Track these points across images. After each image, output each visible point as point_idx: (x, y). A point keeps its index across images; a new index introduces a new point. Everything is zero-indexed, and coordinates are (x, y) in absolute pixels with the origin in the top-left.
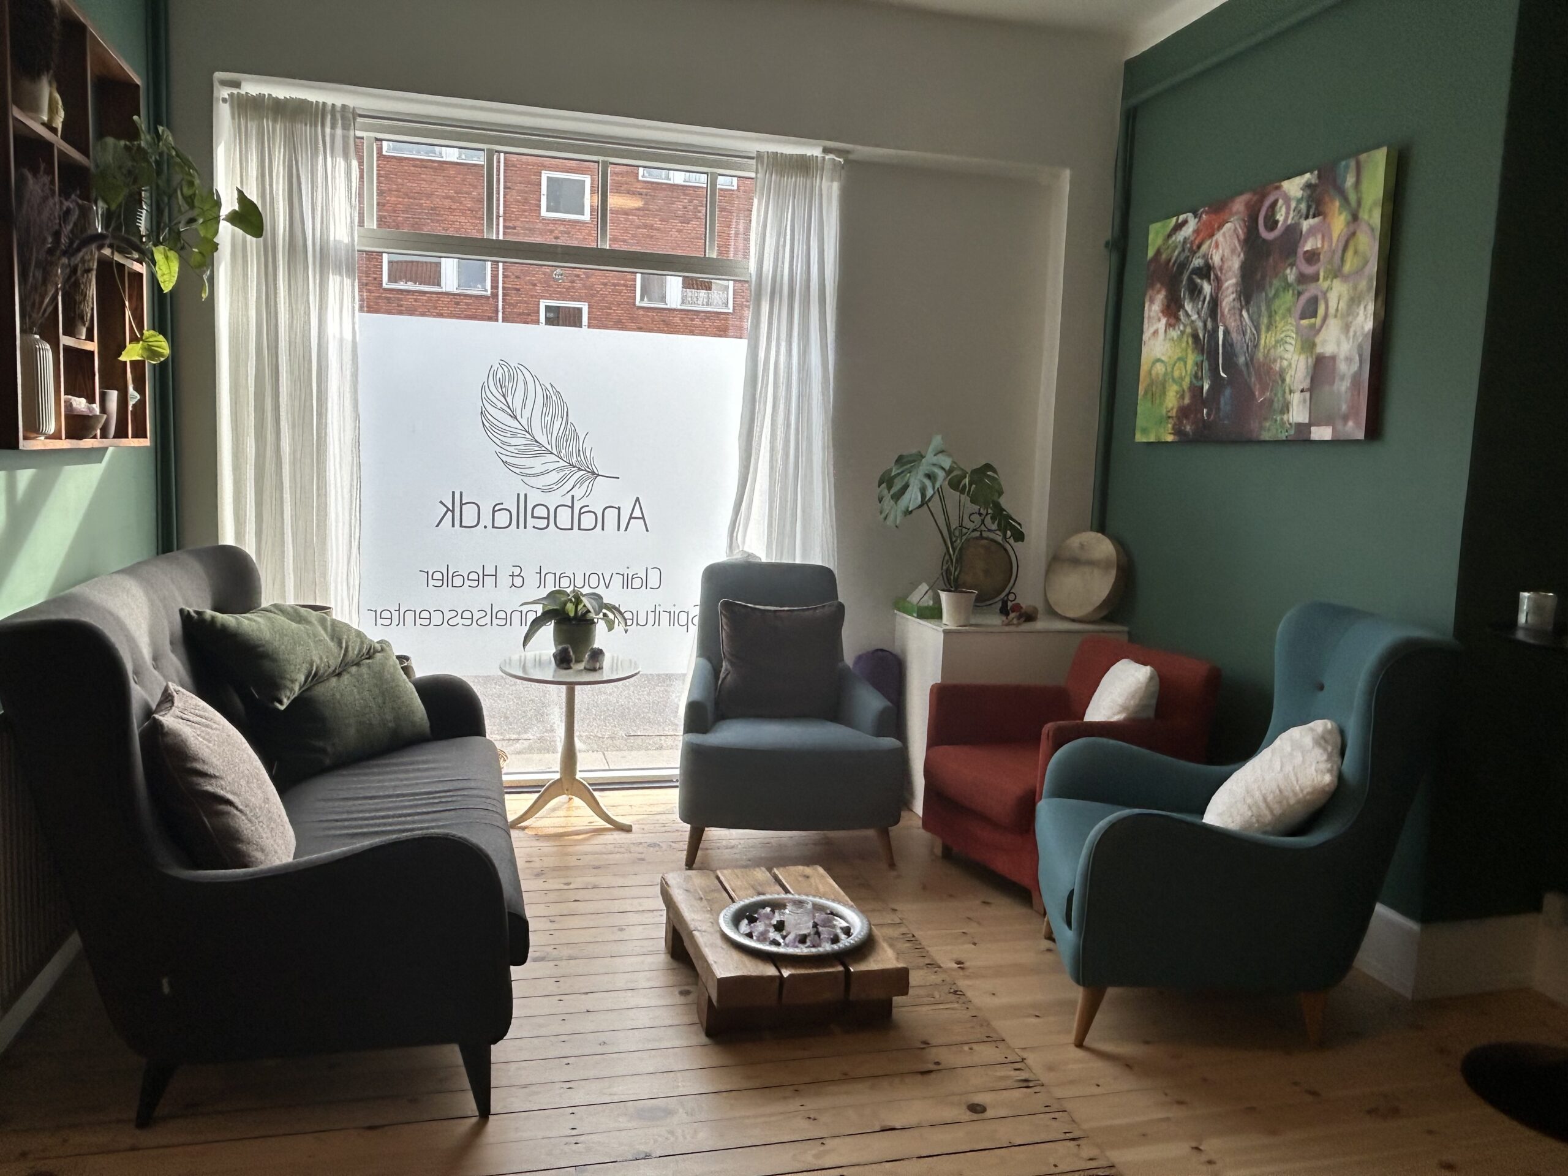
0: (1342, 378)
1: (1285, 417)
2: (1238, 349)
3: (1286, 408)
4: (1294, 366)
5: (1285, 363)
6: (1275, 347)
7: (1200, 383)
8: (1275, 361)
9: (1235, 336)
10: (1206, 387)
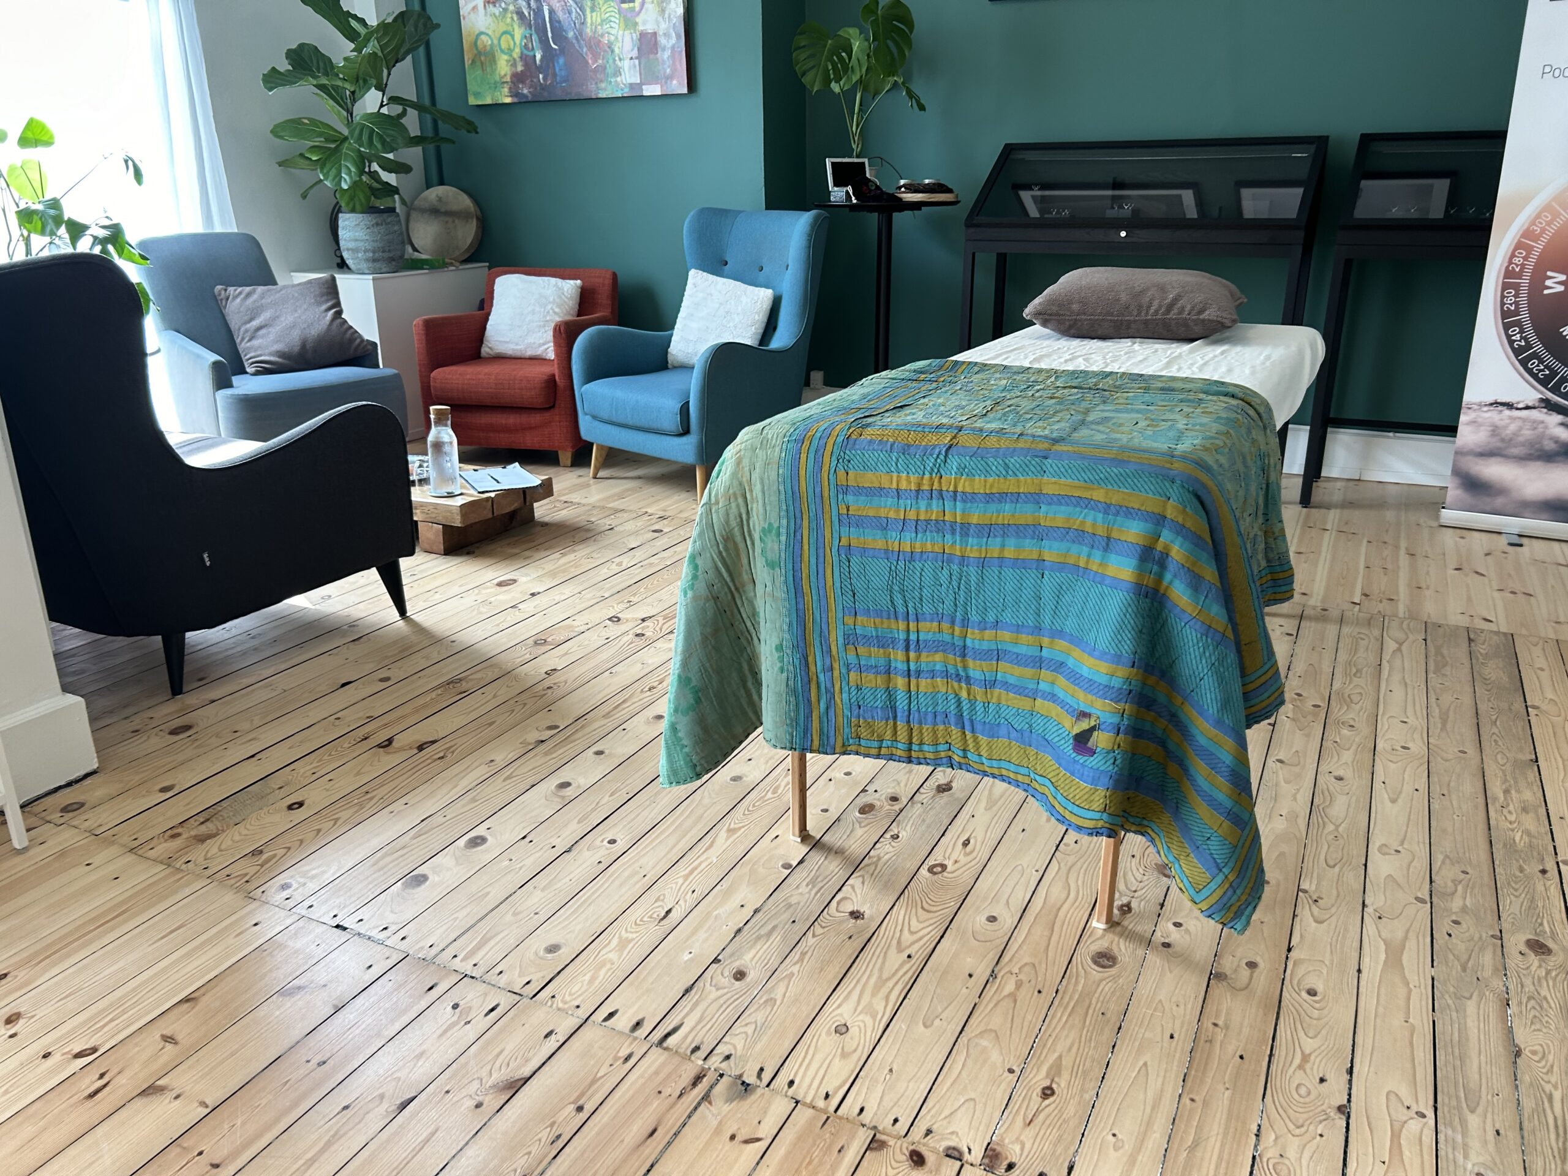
0: (664, 49)
1: (619, 79)
2: (565, 25)
3: (618, 72)
4: (620, 39)
5: (612, 38)
6: (601, 24)
7: (531, 54)
8: (602, 35)
9: (561, 15)
10: (538, 57)
